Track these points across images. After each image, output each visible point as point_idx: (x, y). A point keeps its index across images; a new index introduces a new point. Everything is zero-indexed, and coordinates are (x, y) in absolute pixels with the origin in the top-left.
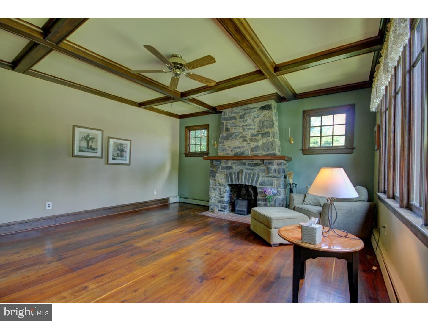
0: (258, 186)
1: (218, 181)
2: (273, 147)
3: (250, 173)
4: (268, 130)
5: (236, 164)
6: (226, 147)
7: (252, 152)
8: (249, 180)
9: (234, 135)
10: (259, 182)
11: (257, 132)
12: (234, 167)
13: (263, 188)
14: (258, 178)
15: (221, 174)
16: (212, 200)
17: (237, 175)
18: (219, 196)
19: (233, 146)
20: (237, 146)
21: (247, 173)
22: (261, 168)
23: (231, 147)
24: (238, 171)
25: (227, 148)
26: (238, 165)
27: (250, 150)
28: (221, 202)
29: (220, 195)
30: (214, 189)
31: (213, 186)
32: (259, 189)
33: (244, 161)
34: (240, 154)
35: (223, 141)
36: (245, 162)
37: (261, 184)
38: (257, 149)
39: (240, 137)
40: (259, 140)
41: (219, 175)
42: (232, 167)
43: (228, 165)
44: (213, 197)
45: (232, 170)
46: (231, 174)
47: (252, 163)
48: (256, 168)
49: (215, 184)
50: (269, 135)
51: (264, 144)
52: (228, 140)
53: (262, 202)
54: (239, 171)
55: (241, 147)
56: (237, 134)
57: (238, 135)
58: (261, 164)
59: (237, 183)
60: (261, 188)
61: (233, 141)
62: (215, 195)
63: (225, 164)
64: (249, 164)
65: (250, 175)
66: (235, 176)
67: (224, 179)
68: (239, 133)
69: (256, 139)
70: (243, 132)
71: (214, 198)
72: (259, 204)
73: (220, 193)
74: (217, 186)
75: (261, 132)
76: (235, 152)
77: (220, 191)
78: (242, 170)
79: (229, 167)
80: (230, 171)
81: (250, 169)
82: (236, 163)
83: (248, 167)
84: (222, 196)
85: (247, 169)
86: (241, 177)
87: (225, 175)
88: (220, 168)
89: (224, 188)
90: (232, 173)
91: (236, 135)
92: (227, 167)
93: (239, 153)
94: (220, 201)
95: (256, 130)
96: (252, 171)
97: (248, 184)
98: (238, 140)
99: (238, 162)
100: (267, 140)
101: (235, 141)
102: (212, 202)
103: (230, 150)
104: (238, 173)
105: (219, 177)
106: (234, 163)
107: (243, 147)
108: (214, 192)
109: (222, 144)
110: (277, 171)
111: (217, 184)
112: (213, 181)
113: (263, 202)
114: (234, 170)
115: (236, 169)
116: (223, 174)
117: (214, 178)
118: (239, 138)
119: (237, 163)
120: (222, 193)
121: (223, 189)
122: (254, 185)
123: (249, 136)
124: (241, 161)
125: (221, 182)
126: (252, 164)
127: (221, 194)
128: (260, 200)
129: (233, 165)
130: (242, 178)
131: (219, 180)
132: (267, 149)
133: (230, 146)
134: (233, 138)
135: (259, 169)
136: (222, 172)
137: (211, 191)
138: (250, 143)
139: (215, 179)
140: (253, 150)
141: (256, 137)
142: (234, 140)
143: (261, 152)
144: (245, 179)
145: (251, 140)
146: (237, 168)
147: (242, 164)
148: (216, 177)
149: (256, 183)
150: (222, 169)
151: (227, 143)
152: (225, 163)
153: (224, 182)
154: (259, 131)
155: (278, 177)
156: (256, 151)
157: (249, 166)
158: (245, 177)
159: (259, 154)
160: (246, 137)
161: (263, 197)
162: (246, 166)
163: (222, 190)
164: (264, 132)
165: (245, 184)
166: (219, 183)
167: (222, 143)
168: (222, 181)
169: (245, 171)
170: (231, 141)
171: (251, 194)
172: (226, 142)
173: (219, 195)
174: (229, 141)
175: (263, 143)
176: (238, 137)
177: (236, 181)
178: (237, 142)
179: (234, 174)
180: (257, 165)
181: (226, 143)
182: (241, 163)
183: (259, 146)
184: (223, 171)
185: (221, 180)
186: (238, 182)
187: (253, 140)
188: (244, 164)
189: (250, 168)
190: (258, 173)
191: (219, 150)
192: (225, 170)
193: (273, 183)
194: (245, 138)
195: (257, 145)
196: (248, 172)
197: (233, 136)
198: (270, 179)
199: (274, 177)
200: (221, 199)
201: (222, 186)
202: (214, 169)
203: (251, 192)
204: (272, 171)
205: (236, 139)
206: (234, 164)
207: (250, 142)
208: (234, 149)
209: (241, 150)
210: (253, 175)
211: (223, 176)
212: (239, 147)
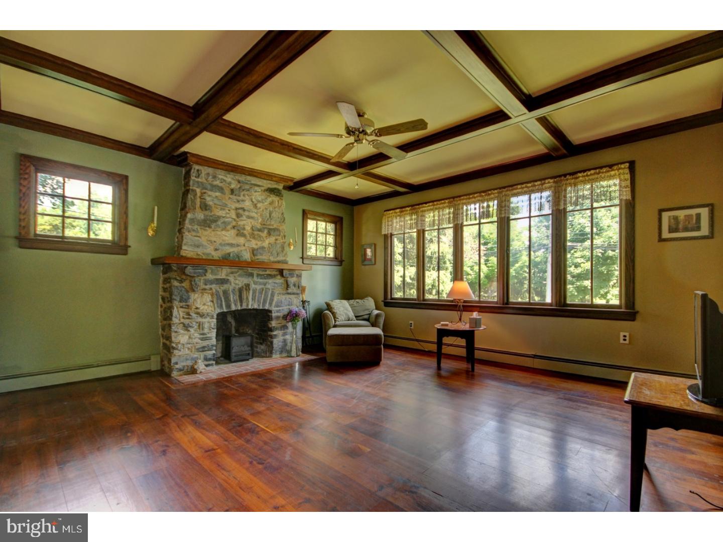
0: (274, 309)
1: (197, 308)
2: (284, 252)
3: (260, 289)
4: (277, 226)
5: (235, 275)
6: (203, 241)
7: (254, 255)
8: (259, 301)
9: (222, 220)
10: (274, 303)
11: (261, 224)
12: (231, 278)
13: (280, 310)
14: (273, 296)
15: (202, 293)
16: (180, 351)
17: (237, 293)
18: (200, 339)
19: (219, 241)
20: (227, 242)
21: (256, 289)
22: (277, 281)
23: (215, 242)
24: (240, 286)
25: (205, 243)
26: (240, 276)
27: (249, 251)
28: (206, 349)
29: (202, 336)
30: (186, 327)
31: (182, 320)
32: (274, 313)
33: (250, 270)
34: (234, 256)
35: (196, 227)
36: (253, 272)
37: (277, 306)
38: (261, 252)
39: (234, 227)
40: (264, 238)
41: (196, 295)
42: (228, 280)
43: (219, 277)
44: (183, 344)
45: (229, 285)
46: (225, 293)
47: (264, 273)
48: (270, 281)
49: (190, 315)
50: (279, 233)
51: (271, 245)
52: (207, 228)
53: (280, 332)
54: (242, 287)
55: (234, 244)
56: (226, 220)
57: (229, 223)
58: (277, 275)
59: (239, 308)
60: (278, 311)
61: (217, 231)
62: (190, 337)
63: (212, 275)
64: (258, 275)
65: (261, 293)
66: (233, 296)
67: (210, 304)
68: (230, 220)
69: (260, 236)
70: (238, 220)
71: (185, 346)
72: (275, 335)
73: (201, 332)
74: (194, 319)
75: (268, 227)
76: (223, 253)
77: (200, 326)
78: (248, 286)
79: (221, 279)
80: (225, 286)
81: (260, 284)
82: (236, 273)
83: (257, 280)
84: (208, 335)
85: (255, 283)
86: (245, 297)
87: (212, 295)
88: (202, 281)
89: (211, 320)
90: (229, 290)
91: (224, 222)
92: (217, 279)
93: (231, 255)
94: (204, 347)
95: (260, 221)
96: (263, 286)
97: (257, 308)
98: (228, 231)
99: (240, 272)
100: (276, 240)
101: (224, 232)
102: (179, 356)
103: (212, 248)
104: (240, 290)
105: (199, 301)
106: (232, 273)
107: (238, 246)
108: (186, 332)
109: (194, 234)
110: (297, 285)
111: (194, 315)
112: (181, 309)
113: (281, 330)
114: (233, 284)
115: (236, 284)
116: (206, 293)
117: (184, 304)
118: (231, 228)
119: (238, 273)
120: (206, 331)
121: (209, 322)
122: (267, 308)
123: (249, 228)
124: (246, 270)
125: (203, 310)
126: (263, 275)
127: (203, 334)
128: (276, 329)
129: (230, 277)
130: (247, 298)
131: (199, 307)
132: (276, 254)
133: (213, 239)
134: (218, 226)
135: (275, 283)
136: (205, 289)
137: (176, 332)
138: (251, 241)
139: (188, 306)
140: (254, 252)
141: (260, 233)
142: (219, 229)
143: (268, 257)
144: (252, 299)
145: (253, 236)
146: (237, 282)
147: (246, 275)
148: (191, 301)
149: (270, 304)
150: (206, 285)
151: (206, 233)
152: (212, 273)
153: (210, 308)
154: (264, 225)
155: (297, 294)
156: (261, 254)
157: (259, 277)
158: (253, 295)
159: (265, 259)
160: (244, 229)
161: (279, 323)
162: (255, 278)
163: (206, 326)
164: (272, 227)
165: (253, 308)
166: (198, 313)
167: (194, 230)
168: (206, 307)
169: (253, 286)
170: (214, 231)
171: (232, 325)
172: (203, 230)
173: (199, 336)
174: (209, 230)
175: (269, 244)
176: (229, 227)
177: (236, 305)
178: (227, 235)
179: (232, 292)
180: (271, 276)
181: (201, 232)
182: (245, 272)
183: (265, 248)
184: (208, 287)
185: (204, 304)
186: (241, 306)
187: (256, 237)
188: (251, 275)
189: (260, 282)
190: (272, 289)
191: (185, 244)
192: (213, 286)
193: (292, 302)
194: (242, 231)
195: (261, 245)
196: (258, 287)
197: (219, 223)
198: (288, 296)
199: (294, 294)
200: (205, 343)
201: (205, 318)
202: (183, 285)
203: (230, 323)
204: (291, 285)
205: (224, 229)
206: (231, 275)
207: (251, 239)
208: (220, 247)
209: (235, 250)
210: (266, 292)
211: (207, 298)
212: (232, 245)
